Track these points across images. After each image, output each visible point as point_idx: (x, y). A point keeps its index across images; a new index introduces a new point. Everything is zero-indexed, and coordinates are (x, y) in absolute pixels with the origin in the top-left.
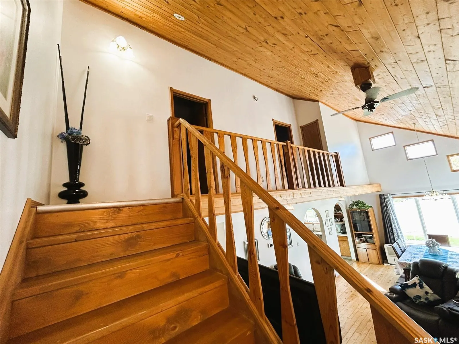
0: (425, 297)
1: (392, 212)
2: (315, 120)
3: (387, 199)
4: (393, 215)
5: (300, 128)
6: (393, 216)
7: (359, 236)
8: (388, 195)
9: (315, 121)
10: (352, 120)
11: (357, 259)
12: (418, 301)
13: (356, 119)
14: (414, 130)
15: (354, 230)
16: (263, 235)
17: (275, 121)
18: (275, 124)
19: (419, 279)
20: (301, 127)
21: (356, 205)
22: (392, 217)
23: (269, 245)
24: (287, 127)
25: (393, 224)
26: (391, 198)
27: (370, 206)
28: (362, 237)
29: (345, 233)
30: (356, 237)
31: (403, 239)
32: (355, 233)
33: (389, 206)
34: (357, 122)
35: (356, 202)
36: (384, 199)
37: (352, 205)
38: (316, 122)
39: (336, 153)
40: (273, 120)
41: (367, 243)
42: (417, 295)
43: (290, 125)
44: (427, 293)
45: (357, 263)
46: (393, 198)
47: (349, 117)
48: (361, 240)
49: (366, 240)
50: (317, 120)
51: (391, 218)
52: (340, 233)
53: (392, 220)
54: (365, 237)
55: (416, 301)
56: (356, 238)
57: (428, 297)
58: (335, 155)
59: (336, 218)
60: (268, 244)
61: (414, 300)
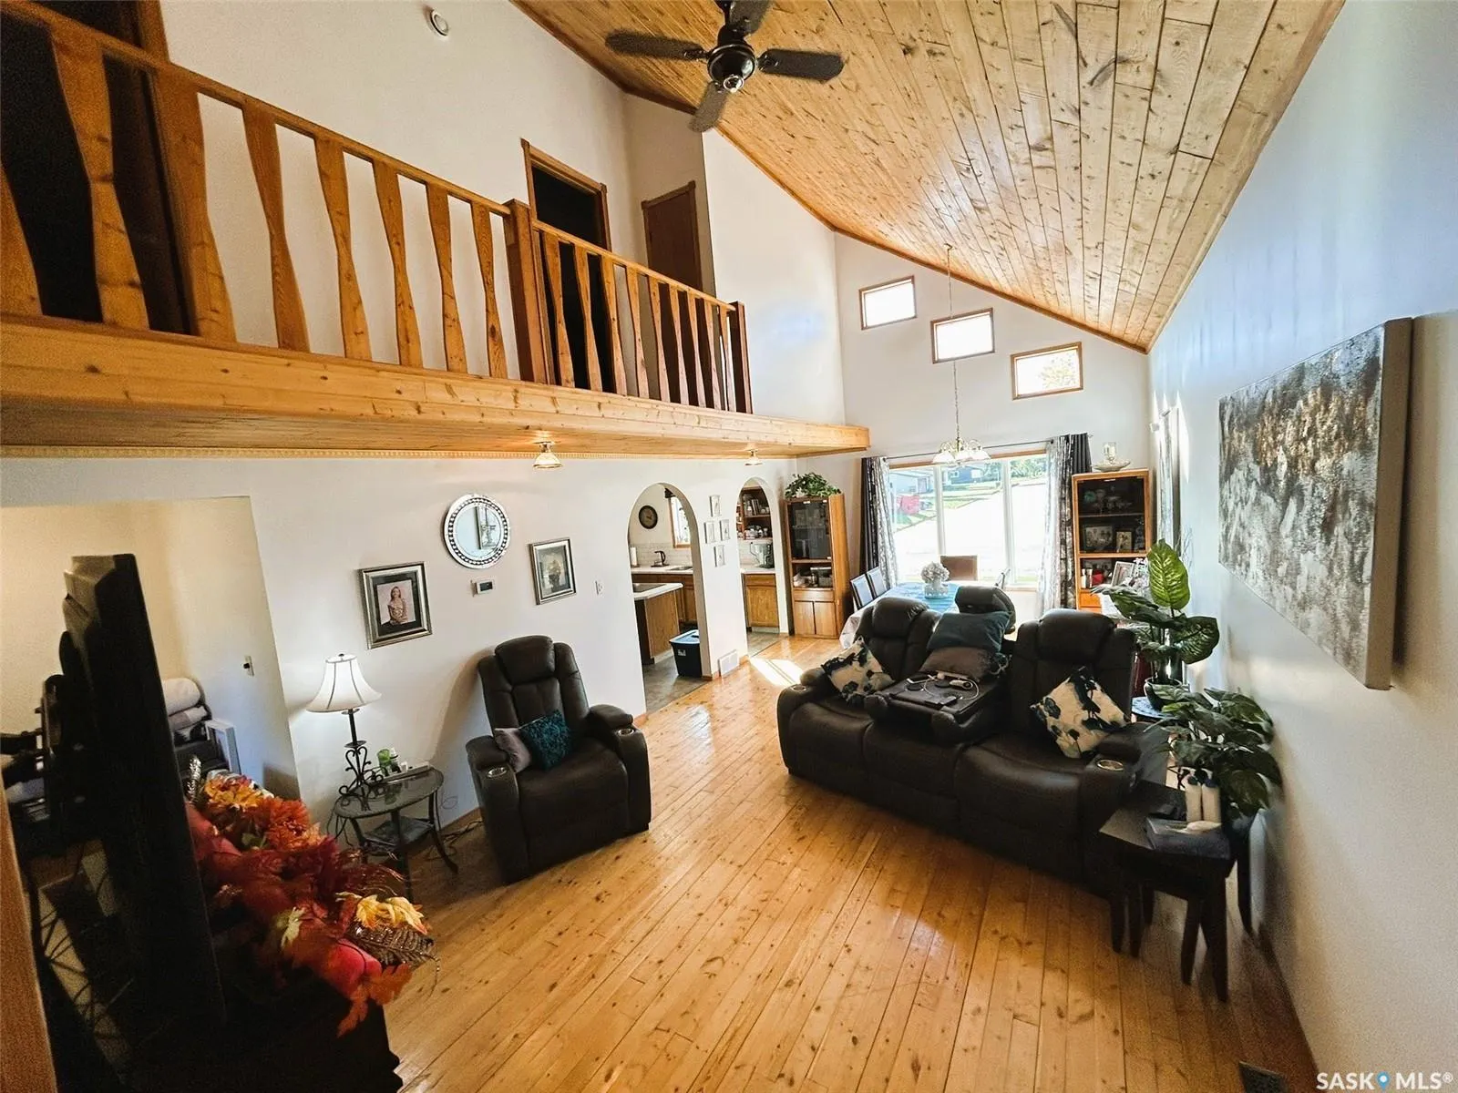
0: (865, 684)
1: (882, 504)
2: (686, 184)
3: (877, 470)
4: (883, 512)
5: (643, 208)
6: (884, 515)
7: (803, 571)
8: (881, 459)
9: (685, 187)
10: (818, 221)
11: (792, 632)
12: (850, 696)
13: (834, 223)
14: (944, 271)
15: (793, 557)
16: (455, 555)
17: (532, 151)
18: (533, 164)
19: (862, 646)
20: (644, 204)
21: (803, 487)
22: (881, 518)
23: (476, 584)
24: (592, 194)
25: (880, 536)
26: (887, 469)
27: (835, 488)
28: (810, 575)
29: (772, 566)
30: (794, 574)
31: (896, 572)
32: (794, 565)
33: (878, 490)
34: (838, 234)
35: (805, 479)
36: (872, 469)
37: (794, 487)
38: (687, 193)
39: (735, 304)
40: (525, 144)
41: (819, 587)
42: (852, 683)
43: (604, 187)
44: (870, 673)
45: (790, 640)
46: (892, 467)
47: (811, 209)
48: (807, 581)
49: (817, 582)
50: (692, 185)
51: (879, 520)
52: (762, 566)
53: (879, 527)
54: (816, 572)
55: (847, 697)
56: (795, 578)
57: (871, 682)
58: (730, 313)
59: (758, 527)
60: (474, 582)
61: (844, 695)
